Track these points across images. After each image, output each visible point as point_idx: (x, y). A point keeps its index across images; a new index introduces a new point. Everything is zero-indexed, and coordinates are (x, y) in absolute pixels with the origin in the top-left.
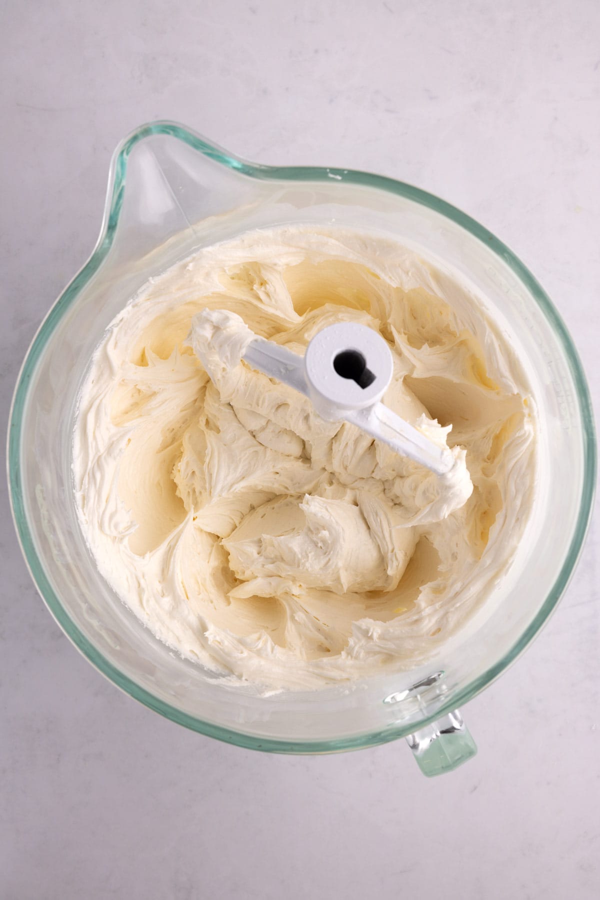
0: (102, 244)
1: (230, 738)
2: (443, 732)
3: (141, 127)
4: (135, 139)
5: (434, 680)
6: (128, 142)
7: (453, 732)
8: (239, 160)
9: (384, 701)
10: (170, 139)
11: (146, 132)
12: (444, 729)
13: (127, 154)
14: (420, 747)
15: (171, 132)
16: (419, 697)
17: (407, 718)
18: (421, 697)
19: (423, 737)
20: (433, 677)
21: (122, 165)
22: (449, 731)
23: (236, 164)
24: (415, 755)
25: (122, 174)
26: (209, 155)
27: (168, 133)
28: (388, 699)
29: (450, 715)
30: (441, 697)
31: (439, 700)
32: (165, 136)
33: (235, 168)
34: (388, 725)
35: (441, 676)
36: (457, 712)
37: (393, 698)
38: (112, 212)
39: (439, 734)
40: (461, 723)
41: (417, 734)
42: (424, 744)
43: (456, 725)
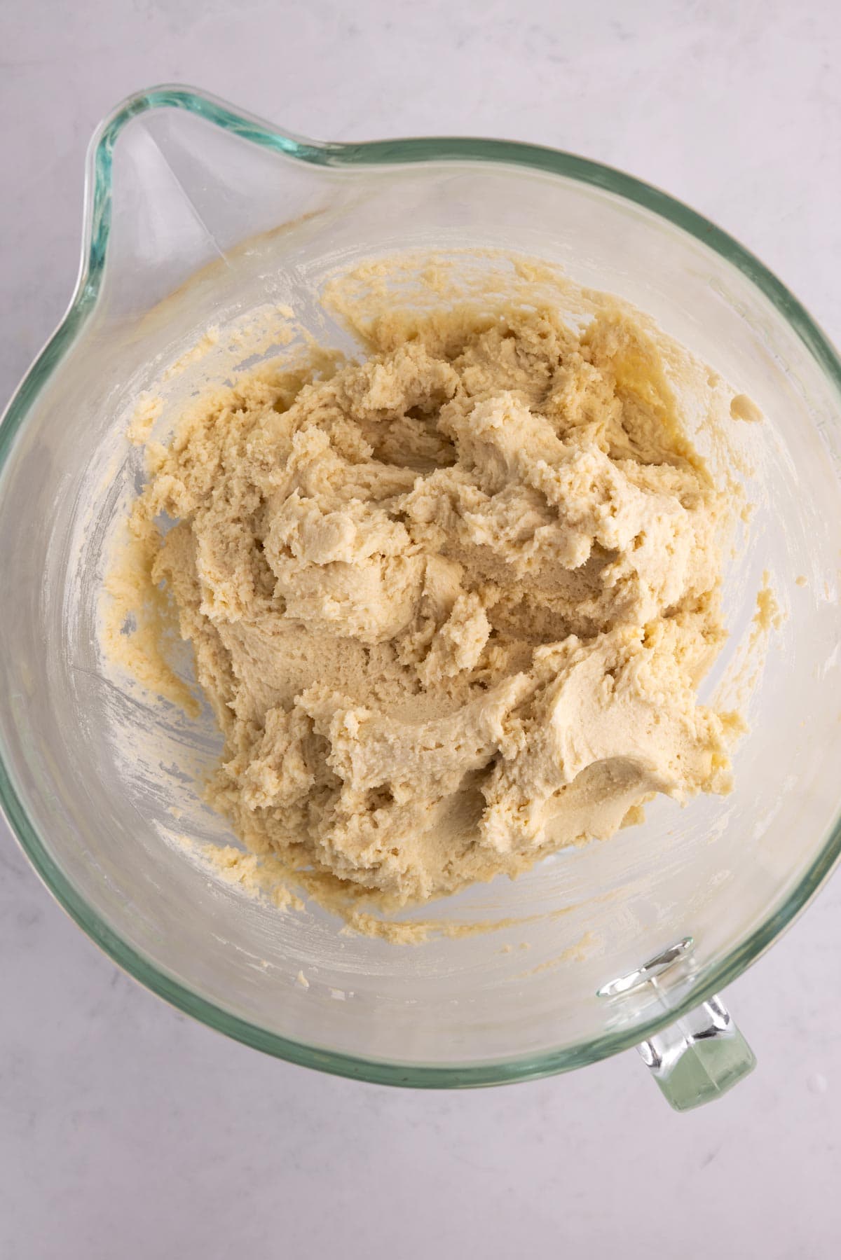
0: (83, 294)
1: (356, 1070)
2: (699, 1036)
3: (129, 98)
4: (122, 118)
5: (677, 953)
6: (112, 123)
7: (714, 1034)
8: (293, 138)
9: (598, 993)
10: (179, 112)
11: (139, 105)
12: (699, 1031)
13: (112, 143)
14: (663, 1064)
15: (179, 102)
16: (654, 980)
17: (638, 1014)
18: (658, 981)
19: (667, 1047)
20: (674, 948)
21: (106, 161)
22: (708, 1034)
23: (290, 145)
24: (656, 1078)
25: (107, 179)
26: (246, 134)
27: (175, 105)
28: (605, 990)
29: (706, 1005)
30: (689, 977)
31: (685, 983)
32: (171, 110)
33: (287, 152)
34: (608, 1030)
35: (686, 946)
36: (716, 999)
37: (612, 986)
38: (95, 242)
39: (692, 1040)
40: (727, 1019)
41: (655, 1040)
42: (670, 1058)
43: (719, 1022)
